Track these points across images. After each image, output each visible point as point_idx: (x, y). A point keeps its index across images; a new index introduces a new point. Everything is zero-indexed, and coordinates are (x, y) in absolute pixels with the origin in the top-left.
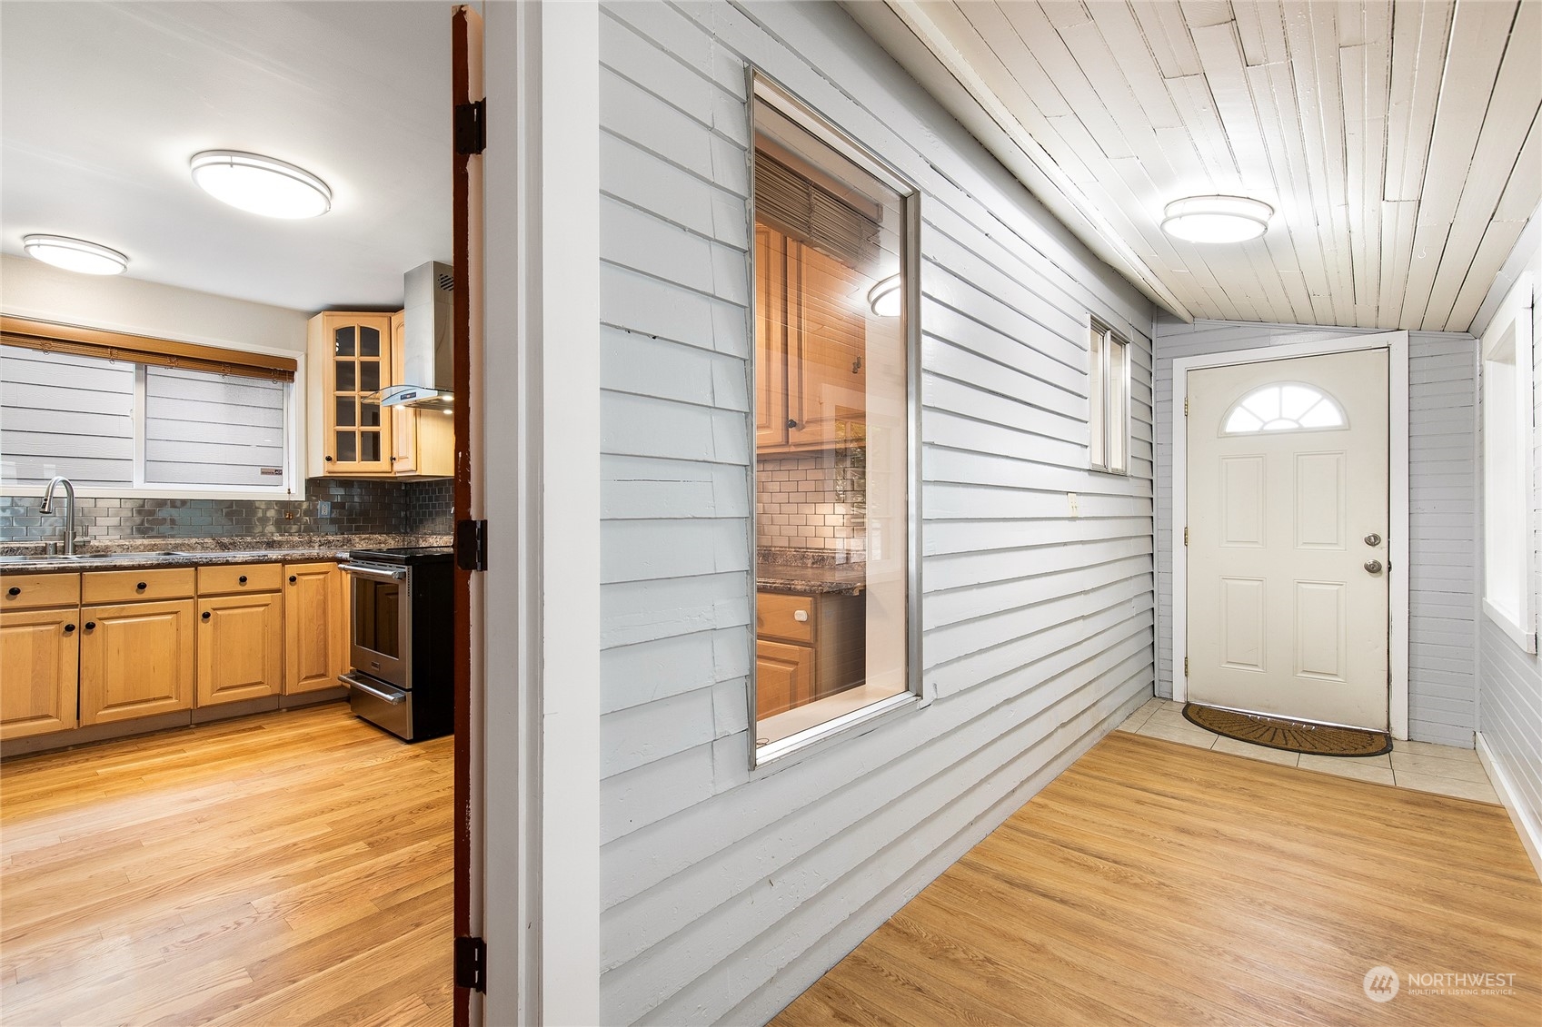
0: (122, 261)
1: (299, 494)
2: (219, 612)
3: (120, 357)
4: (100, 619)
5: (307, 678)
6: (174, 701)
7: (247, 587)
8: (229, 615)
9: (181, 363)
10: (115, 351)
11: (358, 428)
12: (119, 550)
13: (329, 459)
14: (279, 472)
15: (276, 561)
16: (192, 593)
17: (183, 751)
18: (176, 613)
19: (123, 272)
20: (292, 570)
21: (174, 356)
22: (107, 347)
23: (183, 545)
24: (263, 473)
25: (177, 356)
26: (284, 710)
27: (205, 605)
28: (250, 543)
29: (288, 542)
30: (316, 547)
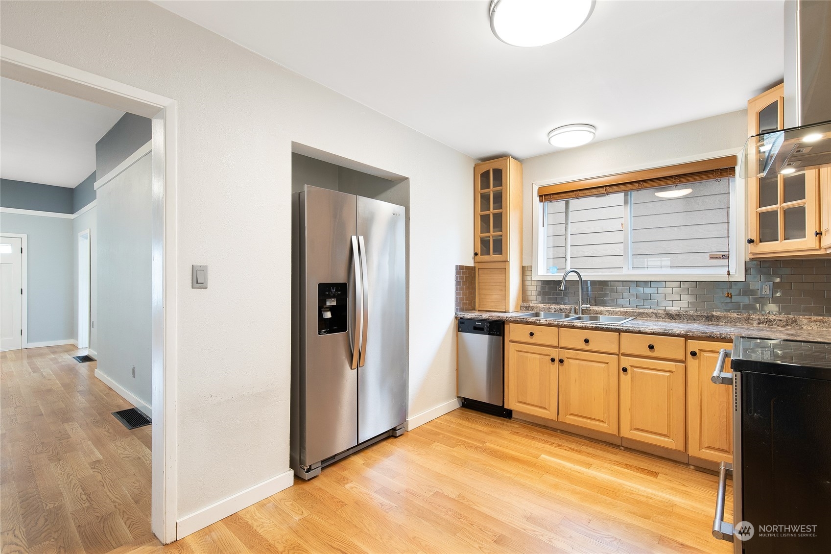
0: (592, 130)
1: (739, 276)
2: (635, 370)
3: (611, 191)
4: (568, 358)
5: (709, 448)
6: (606, 425)
7: (654, 354)
8: (642, 373)
9: (646, 185)
10: (608, 188)
11: (779, 207)
12: (607, 313)
13: (751, 241)
14: (727, 257)
15: (679, 336)
16: (616, 351)
17: (589, 465)
18: (607, 363)
19: (593, 139)
20: (693, 345)
21: (640, 181)
22: (603, 187)
23: (643, 313)
24: (711, 258)
25: (643, 181)
26: (692, 467)
27: (626, 362)
28: (692, 316)
29: (725, 317)
30: (755, 325)
